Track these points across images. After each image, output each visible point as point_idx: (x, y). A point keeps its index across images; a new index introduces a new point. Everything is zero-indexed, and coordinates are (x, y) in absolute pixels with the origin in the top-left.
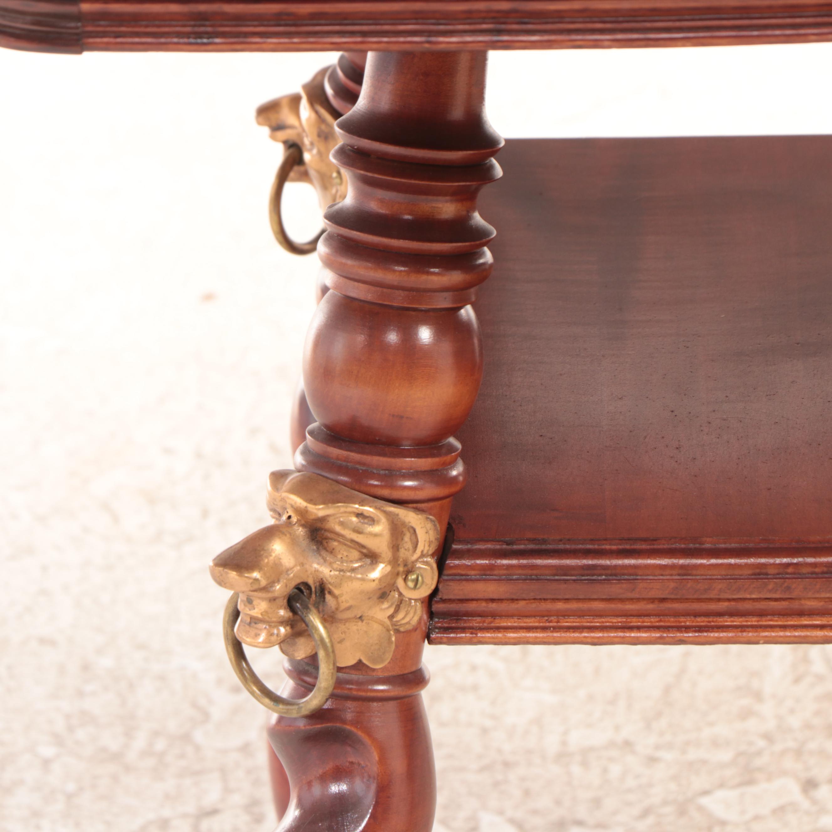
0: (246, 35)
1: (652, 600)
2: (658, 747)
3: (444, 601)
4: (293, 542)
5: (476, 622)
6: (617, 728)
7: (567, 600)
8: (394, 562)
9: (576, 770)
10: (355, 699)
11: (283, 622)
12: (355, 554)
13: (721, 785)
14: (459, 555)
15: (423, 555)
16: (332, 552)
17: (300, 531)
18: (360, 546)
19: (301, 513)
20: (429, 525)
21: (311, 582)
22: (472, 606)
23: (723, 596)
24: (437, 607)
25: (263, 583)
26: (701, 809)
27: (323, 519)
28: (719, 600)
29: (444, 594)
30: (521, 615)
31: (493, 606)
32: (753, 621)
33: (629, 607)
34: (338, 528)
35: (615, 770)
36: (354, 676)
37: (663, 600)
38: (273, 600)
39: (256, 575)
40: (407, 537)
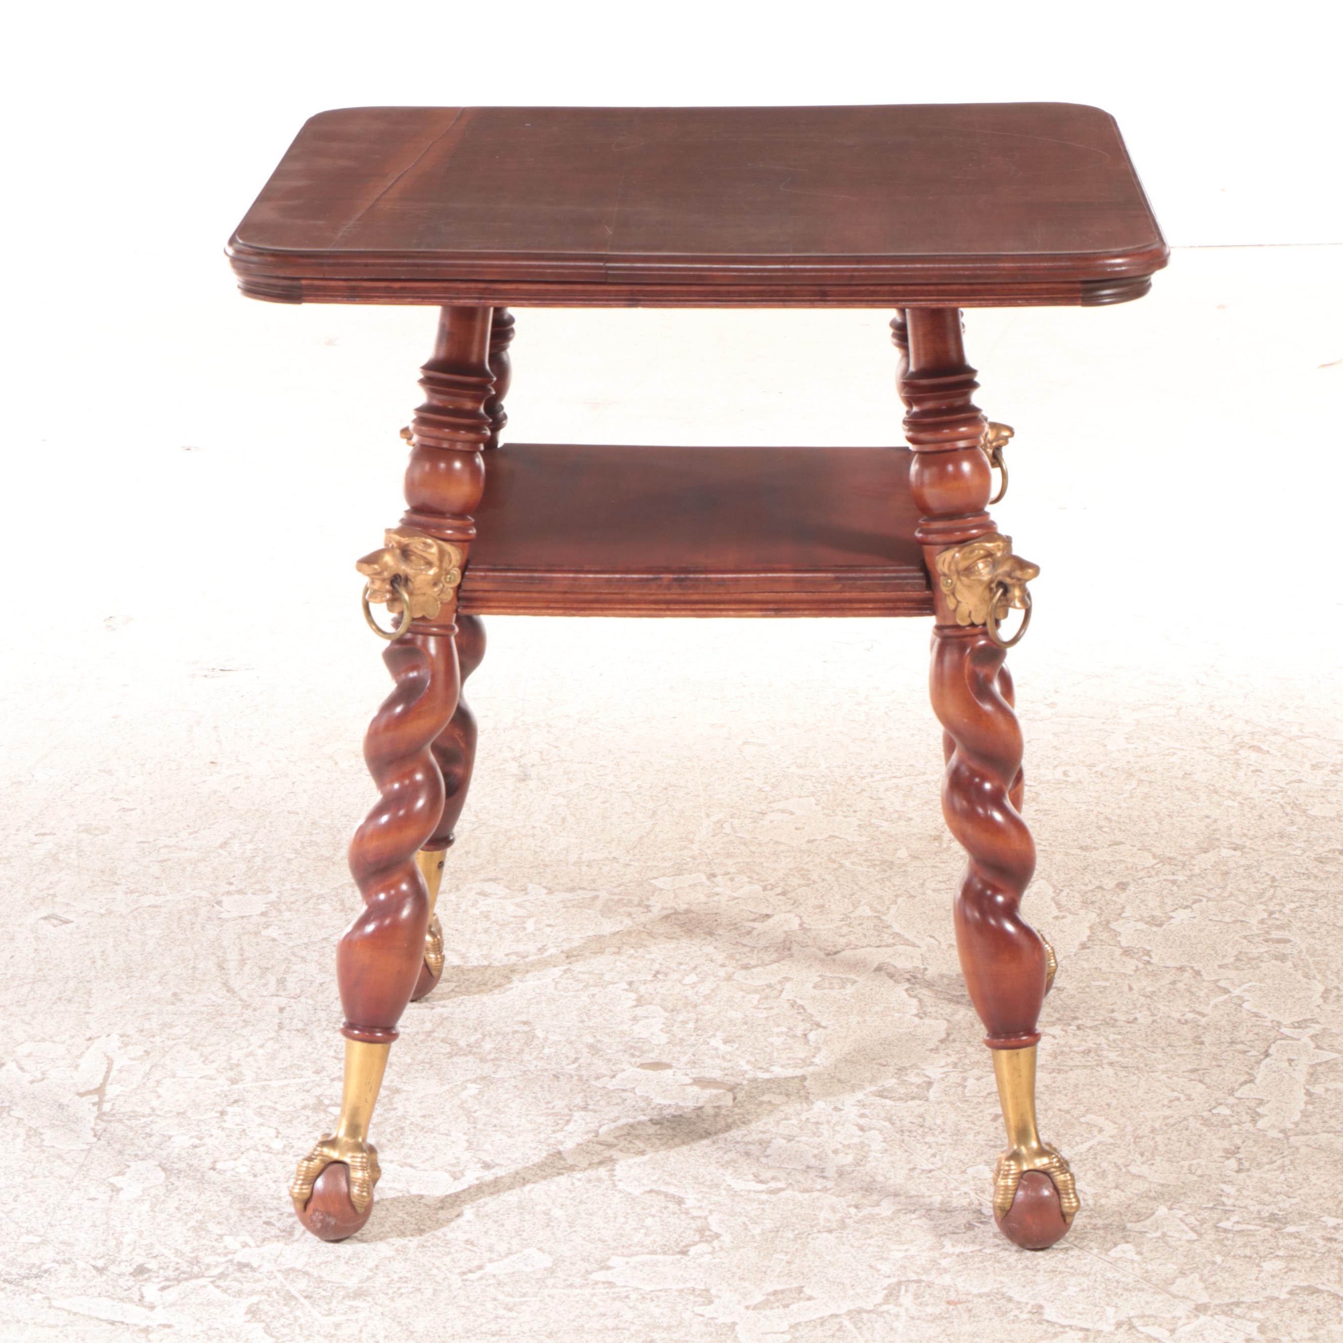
0: (372, 297)
1: (560, 593)
2: (630, 860)
3: (465, 591)
4: (394, 556)
5: (478, 603)
6: (610, 852)
7: (520, 592)
8: (440, 567)
9: (584, 868)
10: (422, 634)
11: (388, 591)
12: (422, 562)
13: (663, 875)
14: (471, 570)
15: (454, 567)
16: (411, 561)
17: (398, 551)
18: (424, 558)
19: (399, 543)
20: (457, 552)
21: (401, 574)
22: (477, 594)
23: (593, 591)
24: (462, 594)
25: (379, 570)
26: (650, 884)
27: (407, 545)
28: (590, 593)
29: (464, 587)
30: (500, 601)
31: (487, 594)
32: (606, 606)
33: (550, 596)
34: (415, 550)
35: (606, 869)
36: (421, 623)
37: (565, 593)
38: (384, 580)
39: (376, 567)
40: (447, 557)
